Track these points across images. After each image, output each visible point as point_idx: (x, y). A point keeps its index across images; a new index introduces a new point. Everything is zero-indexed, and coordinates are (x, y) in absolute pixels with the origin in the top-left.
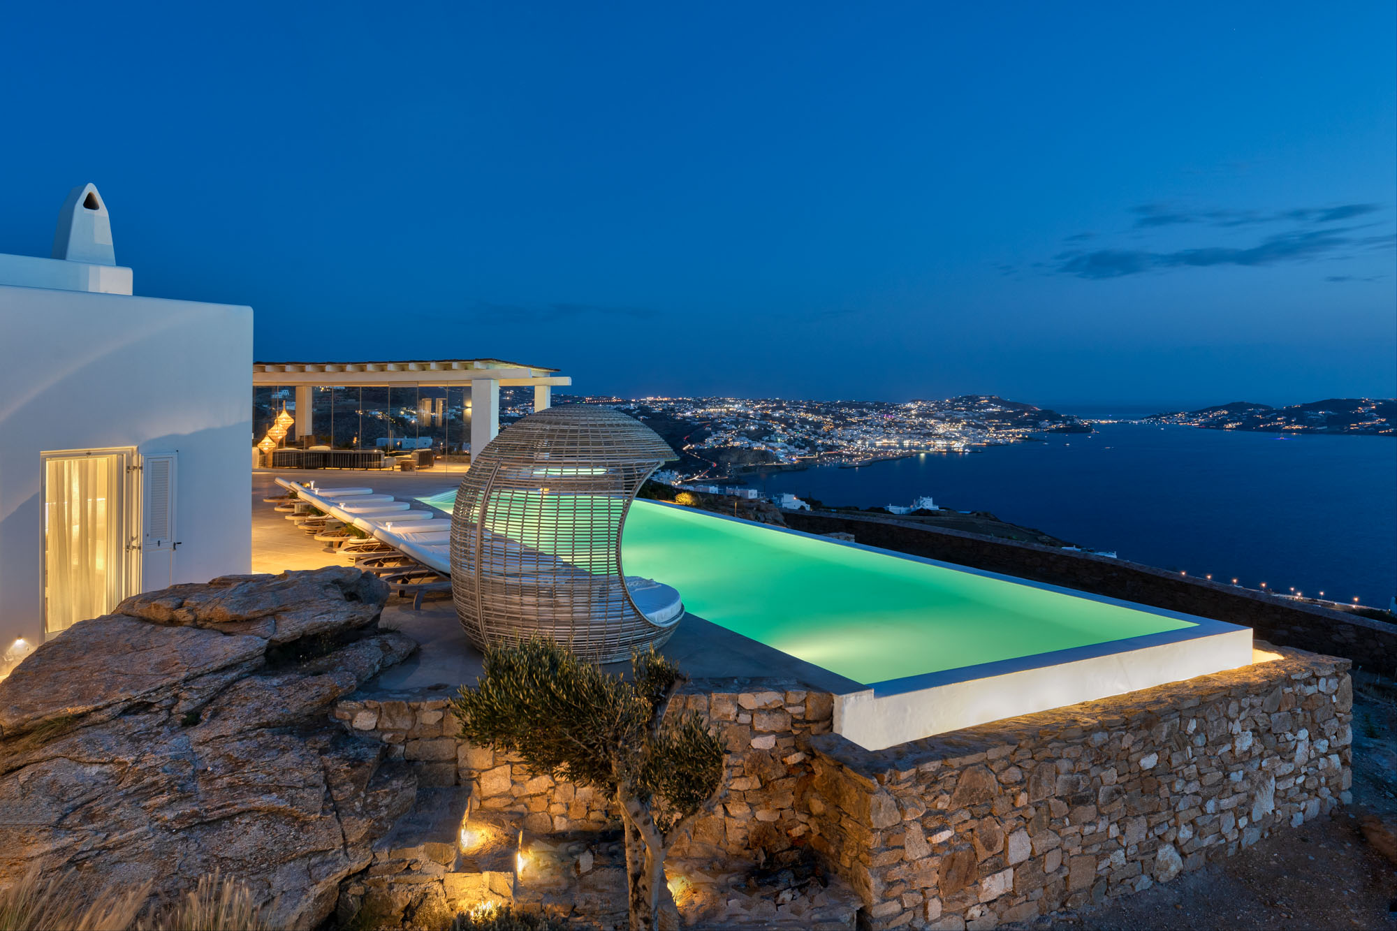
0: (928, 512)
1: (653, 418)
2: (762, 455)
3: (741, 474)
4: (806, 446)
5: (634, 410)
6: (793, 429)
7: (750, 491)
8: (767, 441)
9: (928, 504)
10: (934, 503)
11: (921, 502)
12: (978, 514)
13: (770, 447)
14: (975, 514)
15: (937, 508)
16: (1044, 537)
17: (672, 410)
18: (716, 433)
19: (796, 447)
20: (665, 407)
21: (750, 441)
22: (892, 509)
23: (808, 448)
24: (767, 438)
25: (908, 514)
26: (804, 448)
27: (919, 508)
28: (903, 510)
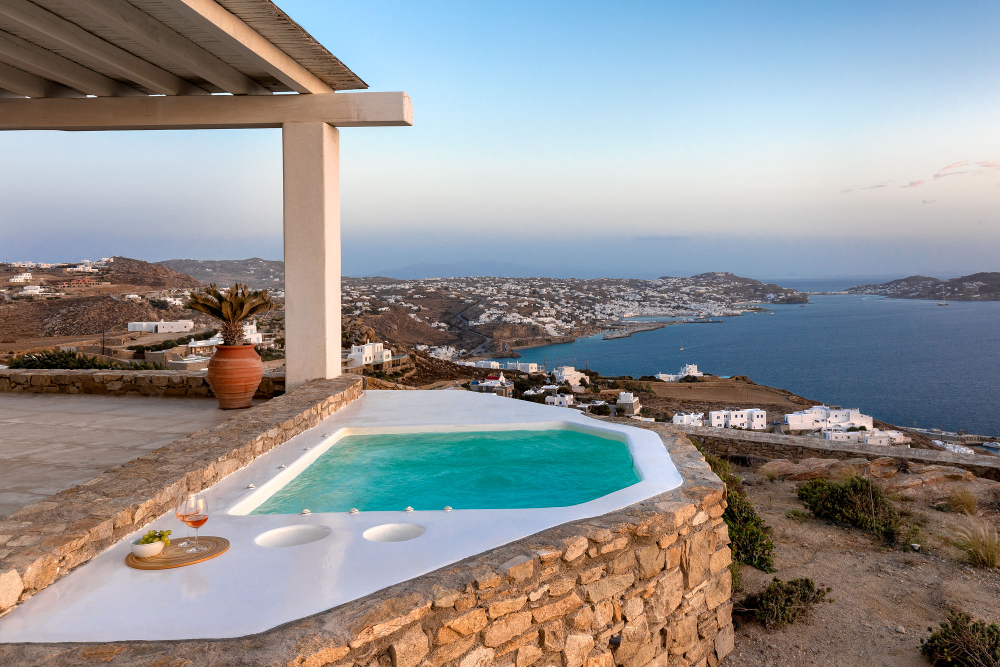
0: (694, 379)
1: (428, 297)
2: (533, 329)
3: (514, 348)
4: (572, 320)
5: (409, 289)
6: (560, 305)
7: (531, 365)
8: (537, 316)
9: (693, 370)
10: (699, 370)
11: (687, 369)
12: (737, 379)
13: (540, 322)
14: (735, 379)
15: (700, 374)
16: (794, 397)
17: (446, 289)
18: (489, 310)
19: (563, 321)
20: (439, 287)
21: (522, 317)
22: (661, 376)
23: (574, 322)
24: (536, 314)
25: (677, 381)
26: (570, 322)
27: (686, 375)
28: (672, 377)
